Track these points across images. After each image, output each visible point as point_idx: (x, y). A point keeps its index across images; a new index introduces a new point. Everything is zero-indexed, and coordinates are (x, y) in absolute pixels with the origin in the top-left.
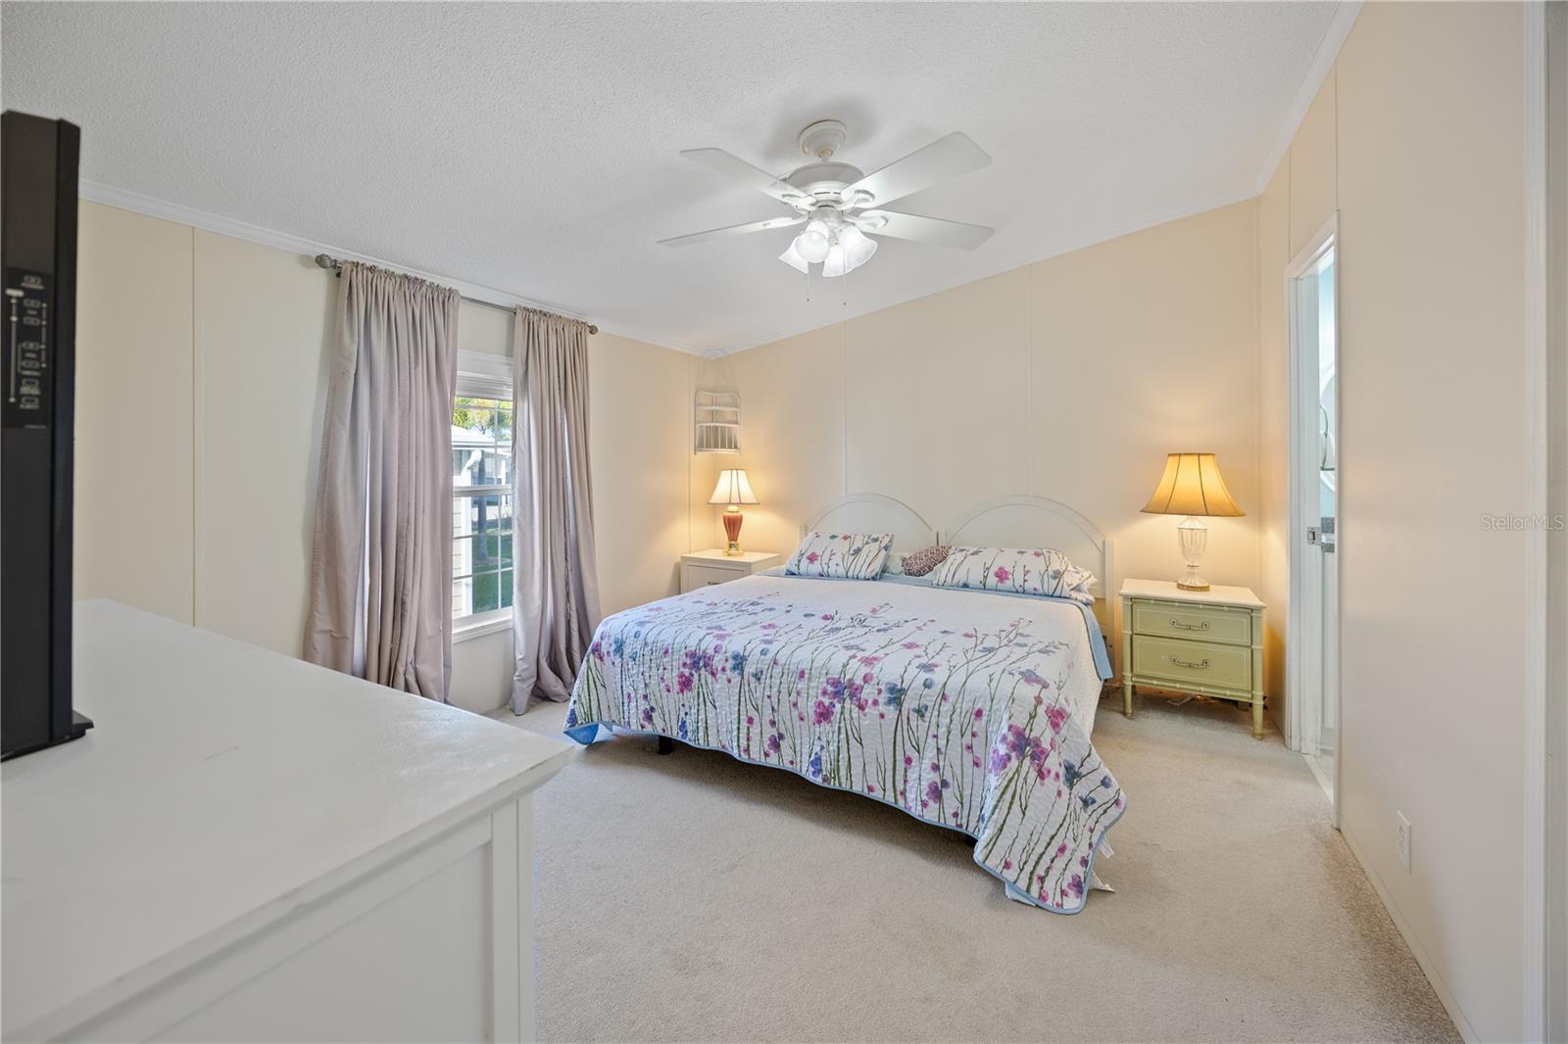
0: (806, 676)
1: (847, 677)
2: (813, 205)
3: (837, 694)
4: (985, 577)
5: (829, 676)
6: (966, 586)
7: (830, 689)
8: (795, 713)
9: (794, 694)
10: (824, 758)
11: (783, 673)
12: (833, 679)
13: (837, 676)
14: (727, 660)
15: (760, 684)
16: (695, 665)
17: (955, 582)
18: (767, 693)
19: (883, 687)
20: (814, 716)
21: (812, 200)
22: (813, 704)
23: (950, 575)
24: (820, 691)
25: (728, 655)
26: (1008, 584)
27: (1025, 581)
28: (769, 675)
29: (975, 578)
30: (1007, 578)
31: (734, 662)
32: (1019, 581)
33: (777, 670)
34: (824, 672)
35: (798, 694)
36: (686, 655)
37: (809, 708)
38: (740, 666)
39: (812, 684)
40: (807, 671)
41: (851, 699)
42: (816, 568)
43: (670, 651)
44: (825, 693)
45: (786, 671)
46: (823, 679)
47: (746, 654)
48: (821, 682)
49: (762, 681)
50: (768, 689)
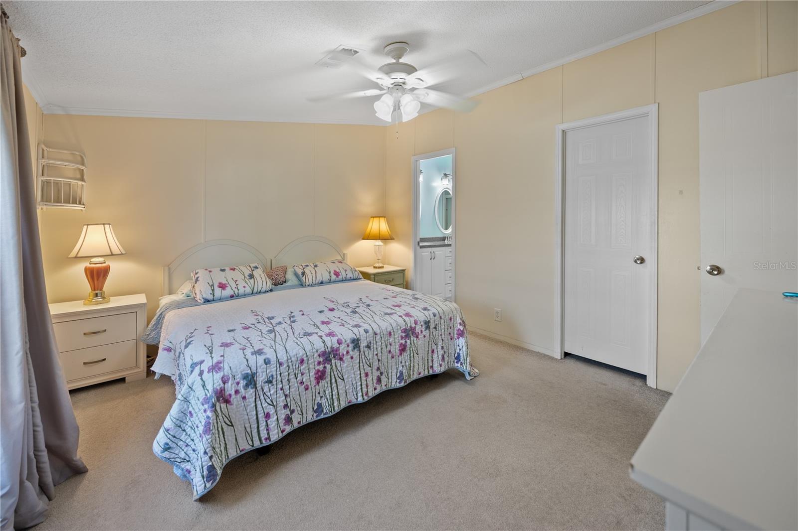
0: (392, 333)
1: (409, 325)
2: (392, 84)
3: (407, 336)
4: (330, 276)
5: (402, 329)
6: (322, 283)
7: (404, 335)
8: (390, 356)
9: (389, 346)
10: (404, 371)
11: (381, 338)
12: (404, 329)
13: (404, 327)
14: (348, 346)
15: (370, 350)
16: (327, 360)
17: (317, 281)
18: (376, 353)
19: (422, 323)
20: (399, 352)
21: (393, 81)
22: (398, 346)
23: (314, 278)
24: (400, 338)
25: (348, 341)
26: (340, 277)
27: (347, 274)
28: (375, 342)
29: (326, 277)
30: (340, 275)
31: (353, 345)
32: (344, 275)
33: (378, 337)
34: (399, 327)
35: (391, 345)
36: (319, 356)
37: (396, 349)
38: (357, 346)
39: (396, 336)
40: (392, 331)
41: (413, 335)
42: (228, 292)
43: (305, 359)
44: (402, 338)
45: (382, 336)
46: (400, 332)
47: (358, 336)
48: (399, 333)
49: (372, 347)
50: (375, 350)
